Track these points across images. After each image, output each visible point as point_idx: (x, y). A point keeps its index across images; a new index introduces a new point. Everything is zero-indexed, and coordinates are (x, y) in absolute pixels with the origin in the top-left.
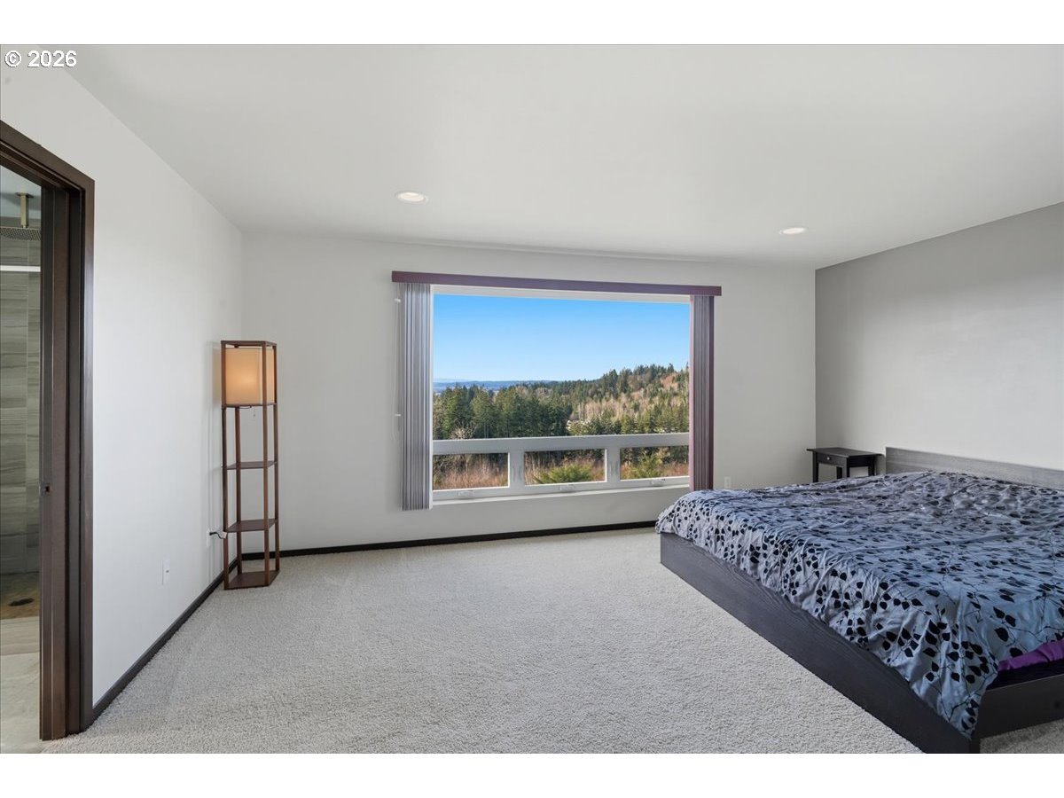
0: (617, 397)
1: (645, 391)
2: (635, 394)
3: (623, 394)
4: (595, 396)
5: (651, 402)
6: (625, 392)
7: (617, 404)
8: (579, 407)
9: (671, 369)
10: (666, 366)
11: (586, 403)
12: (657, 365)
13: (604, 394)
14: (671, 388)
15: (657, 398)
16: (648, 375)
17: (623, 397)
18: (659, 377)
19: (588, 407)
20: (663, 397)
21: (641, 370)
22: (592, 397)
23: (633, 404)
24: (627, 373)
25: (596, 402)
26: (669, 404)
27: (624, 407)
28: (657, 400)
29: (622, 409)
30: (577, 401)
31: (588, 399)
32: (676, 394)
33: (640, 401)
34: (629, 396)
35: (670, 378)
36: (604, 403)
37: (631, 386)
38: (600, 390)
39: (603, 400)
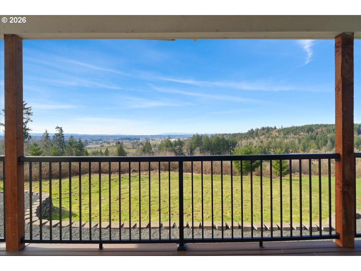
0: (254, 138)
1: (265, 136)
2: (261, 137)
3: (256, 137)
4: (245, 138)
5: (267, 140)
6: (257, 136)
7: (254, 141)
8: (239, 142)
9: (275, 128)
10: (273, 127)
11: (242, 140)
12: (269, 126)
13: (249, 137)
14: (276, 135)
15: (270, 138)
16: (266, 130)
17: (256, 138)
18: (270, 131)
19: (243, 142)
20: (272, 138)
21: (263, 129)
22: (244, 138)
23: (260, 141)
24: (258, 130)
25: (246, 140)
26: (275, 141)
27: (257, 142)
28: (270, 139)
29: (256, 142)
30: (239, 140)
31: (243, 139)
32: (277, 137)
33: (263, 140)
34: (259, 138)
35: (275, 131)
36: (249, 141)
37: (259, 134)
38: (247, 136)
39: (249, 139)
